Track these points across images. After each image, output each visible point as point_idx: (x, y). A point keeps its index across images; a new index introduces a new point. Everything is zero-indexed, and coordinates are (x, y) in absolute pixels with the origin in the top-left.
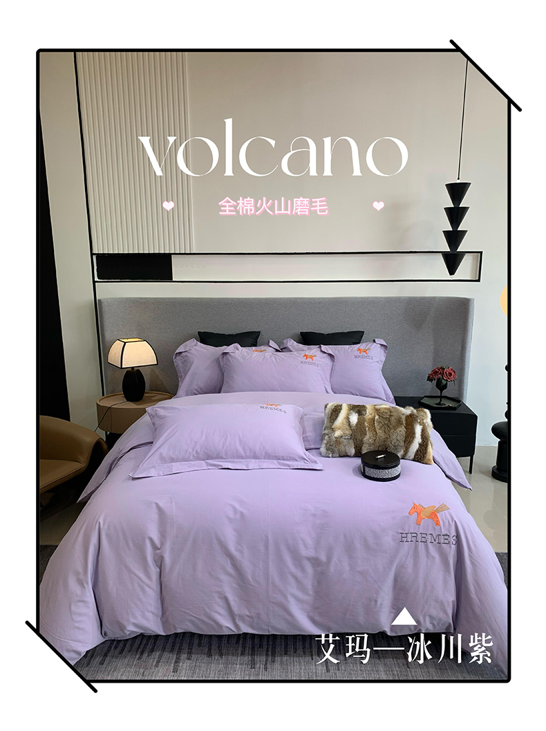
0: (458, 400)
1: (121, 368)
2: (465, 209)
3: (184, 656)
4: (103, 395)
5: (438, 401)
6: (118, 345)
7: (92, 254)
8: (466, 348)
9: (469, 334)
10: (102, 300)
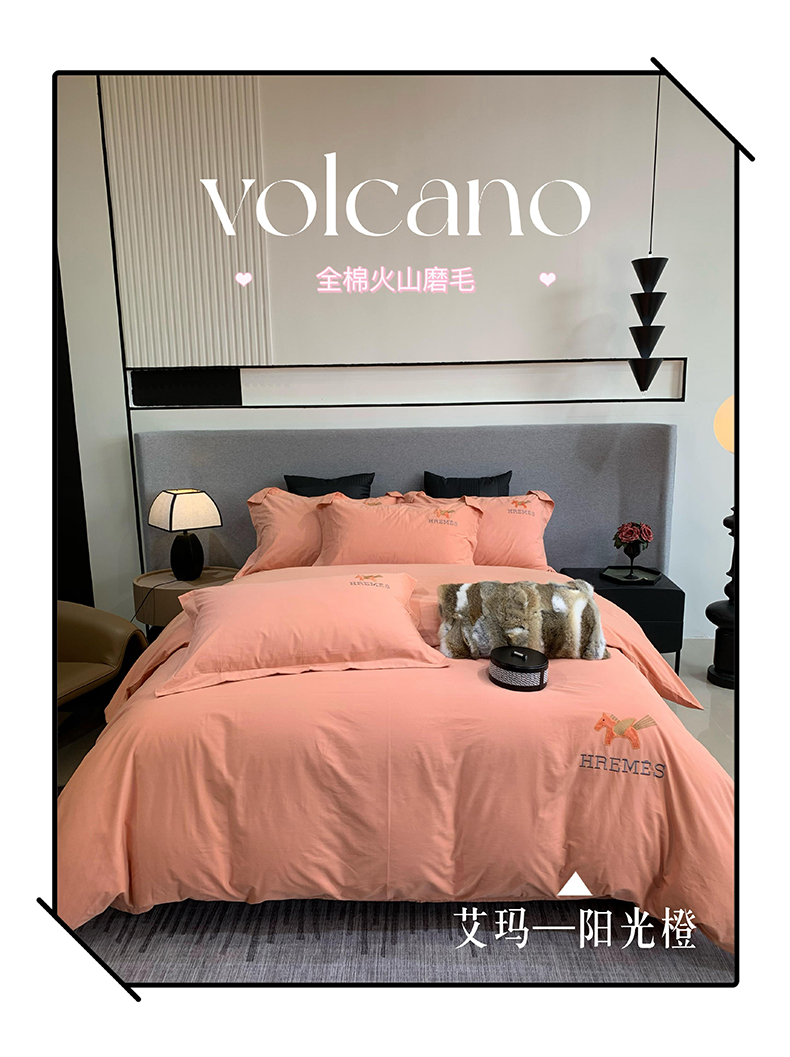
0: (656, 572)
1: (171, 531)
2: (661, 296)
3: (263, 937)
4: (143, 572)
5: (628, 572)
6: (164, 499)
7: (125, 369)
8: (666, 496)
9: (671, 476)
10: (140, 435)
